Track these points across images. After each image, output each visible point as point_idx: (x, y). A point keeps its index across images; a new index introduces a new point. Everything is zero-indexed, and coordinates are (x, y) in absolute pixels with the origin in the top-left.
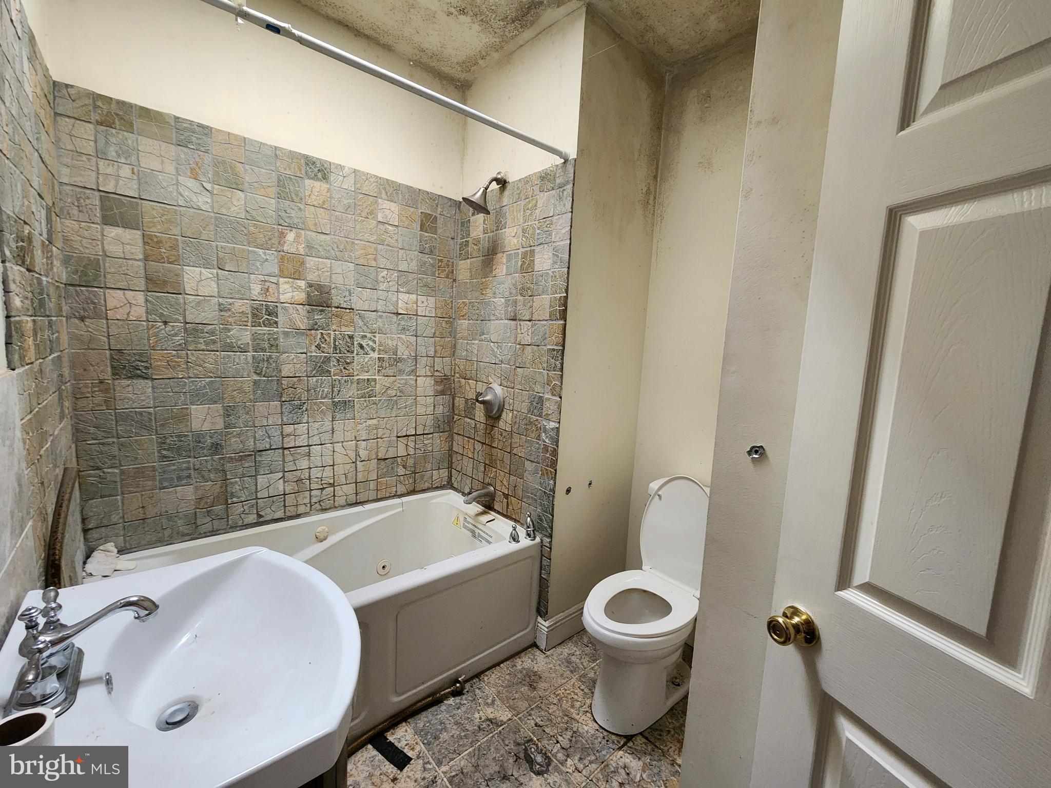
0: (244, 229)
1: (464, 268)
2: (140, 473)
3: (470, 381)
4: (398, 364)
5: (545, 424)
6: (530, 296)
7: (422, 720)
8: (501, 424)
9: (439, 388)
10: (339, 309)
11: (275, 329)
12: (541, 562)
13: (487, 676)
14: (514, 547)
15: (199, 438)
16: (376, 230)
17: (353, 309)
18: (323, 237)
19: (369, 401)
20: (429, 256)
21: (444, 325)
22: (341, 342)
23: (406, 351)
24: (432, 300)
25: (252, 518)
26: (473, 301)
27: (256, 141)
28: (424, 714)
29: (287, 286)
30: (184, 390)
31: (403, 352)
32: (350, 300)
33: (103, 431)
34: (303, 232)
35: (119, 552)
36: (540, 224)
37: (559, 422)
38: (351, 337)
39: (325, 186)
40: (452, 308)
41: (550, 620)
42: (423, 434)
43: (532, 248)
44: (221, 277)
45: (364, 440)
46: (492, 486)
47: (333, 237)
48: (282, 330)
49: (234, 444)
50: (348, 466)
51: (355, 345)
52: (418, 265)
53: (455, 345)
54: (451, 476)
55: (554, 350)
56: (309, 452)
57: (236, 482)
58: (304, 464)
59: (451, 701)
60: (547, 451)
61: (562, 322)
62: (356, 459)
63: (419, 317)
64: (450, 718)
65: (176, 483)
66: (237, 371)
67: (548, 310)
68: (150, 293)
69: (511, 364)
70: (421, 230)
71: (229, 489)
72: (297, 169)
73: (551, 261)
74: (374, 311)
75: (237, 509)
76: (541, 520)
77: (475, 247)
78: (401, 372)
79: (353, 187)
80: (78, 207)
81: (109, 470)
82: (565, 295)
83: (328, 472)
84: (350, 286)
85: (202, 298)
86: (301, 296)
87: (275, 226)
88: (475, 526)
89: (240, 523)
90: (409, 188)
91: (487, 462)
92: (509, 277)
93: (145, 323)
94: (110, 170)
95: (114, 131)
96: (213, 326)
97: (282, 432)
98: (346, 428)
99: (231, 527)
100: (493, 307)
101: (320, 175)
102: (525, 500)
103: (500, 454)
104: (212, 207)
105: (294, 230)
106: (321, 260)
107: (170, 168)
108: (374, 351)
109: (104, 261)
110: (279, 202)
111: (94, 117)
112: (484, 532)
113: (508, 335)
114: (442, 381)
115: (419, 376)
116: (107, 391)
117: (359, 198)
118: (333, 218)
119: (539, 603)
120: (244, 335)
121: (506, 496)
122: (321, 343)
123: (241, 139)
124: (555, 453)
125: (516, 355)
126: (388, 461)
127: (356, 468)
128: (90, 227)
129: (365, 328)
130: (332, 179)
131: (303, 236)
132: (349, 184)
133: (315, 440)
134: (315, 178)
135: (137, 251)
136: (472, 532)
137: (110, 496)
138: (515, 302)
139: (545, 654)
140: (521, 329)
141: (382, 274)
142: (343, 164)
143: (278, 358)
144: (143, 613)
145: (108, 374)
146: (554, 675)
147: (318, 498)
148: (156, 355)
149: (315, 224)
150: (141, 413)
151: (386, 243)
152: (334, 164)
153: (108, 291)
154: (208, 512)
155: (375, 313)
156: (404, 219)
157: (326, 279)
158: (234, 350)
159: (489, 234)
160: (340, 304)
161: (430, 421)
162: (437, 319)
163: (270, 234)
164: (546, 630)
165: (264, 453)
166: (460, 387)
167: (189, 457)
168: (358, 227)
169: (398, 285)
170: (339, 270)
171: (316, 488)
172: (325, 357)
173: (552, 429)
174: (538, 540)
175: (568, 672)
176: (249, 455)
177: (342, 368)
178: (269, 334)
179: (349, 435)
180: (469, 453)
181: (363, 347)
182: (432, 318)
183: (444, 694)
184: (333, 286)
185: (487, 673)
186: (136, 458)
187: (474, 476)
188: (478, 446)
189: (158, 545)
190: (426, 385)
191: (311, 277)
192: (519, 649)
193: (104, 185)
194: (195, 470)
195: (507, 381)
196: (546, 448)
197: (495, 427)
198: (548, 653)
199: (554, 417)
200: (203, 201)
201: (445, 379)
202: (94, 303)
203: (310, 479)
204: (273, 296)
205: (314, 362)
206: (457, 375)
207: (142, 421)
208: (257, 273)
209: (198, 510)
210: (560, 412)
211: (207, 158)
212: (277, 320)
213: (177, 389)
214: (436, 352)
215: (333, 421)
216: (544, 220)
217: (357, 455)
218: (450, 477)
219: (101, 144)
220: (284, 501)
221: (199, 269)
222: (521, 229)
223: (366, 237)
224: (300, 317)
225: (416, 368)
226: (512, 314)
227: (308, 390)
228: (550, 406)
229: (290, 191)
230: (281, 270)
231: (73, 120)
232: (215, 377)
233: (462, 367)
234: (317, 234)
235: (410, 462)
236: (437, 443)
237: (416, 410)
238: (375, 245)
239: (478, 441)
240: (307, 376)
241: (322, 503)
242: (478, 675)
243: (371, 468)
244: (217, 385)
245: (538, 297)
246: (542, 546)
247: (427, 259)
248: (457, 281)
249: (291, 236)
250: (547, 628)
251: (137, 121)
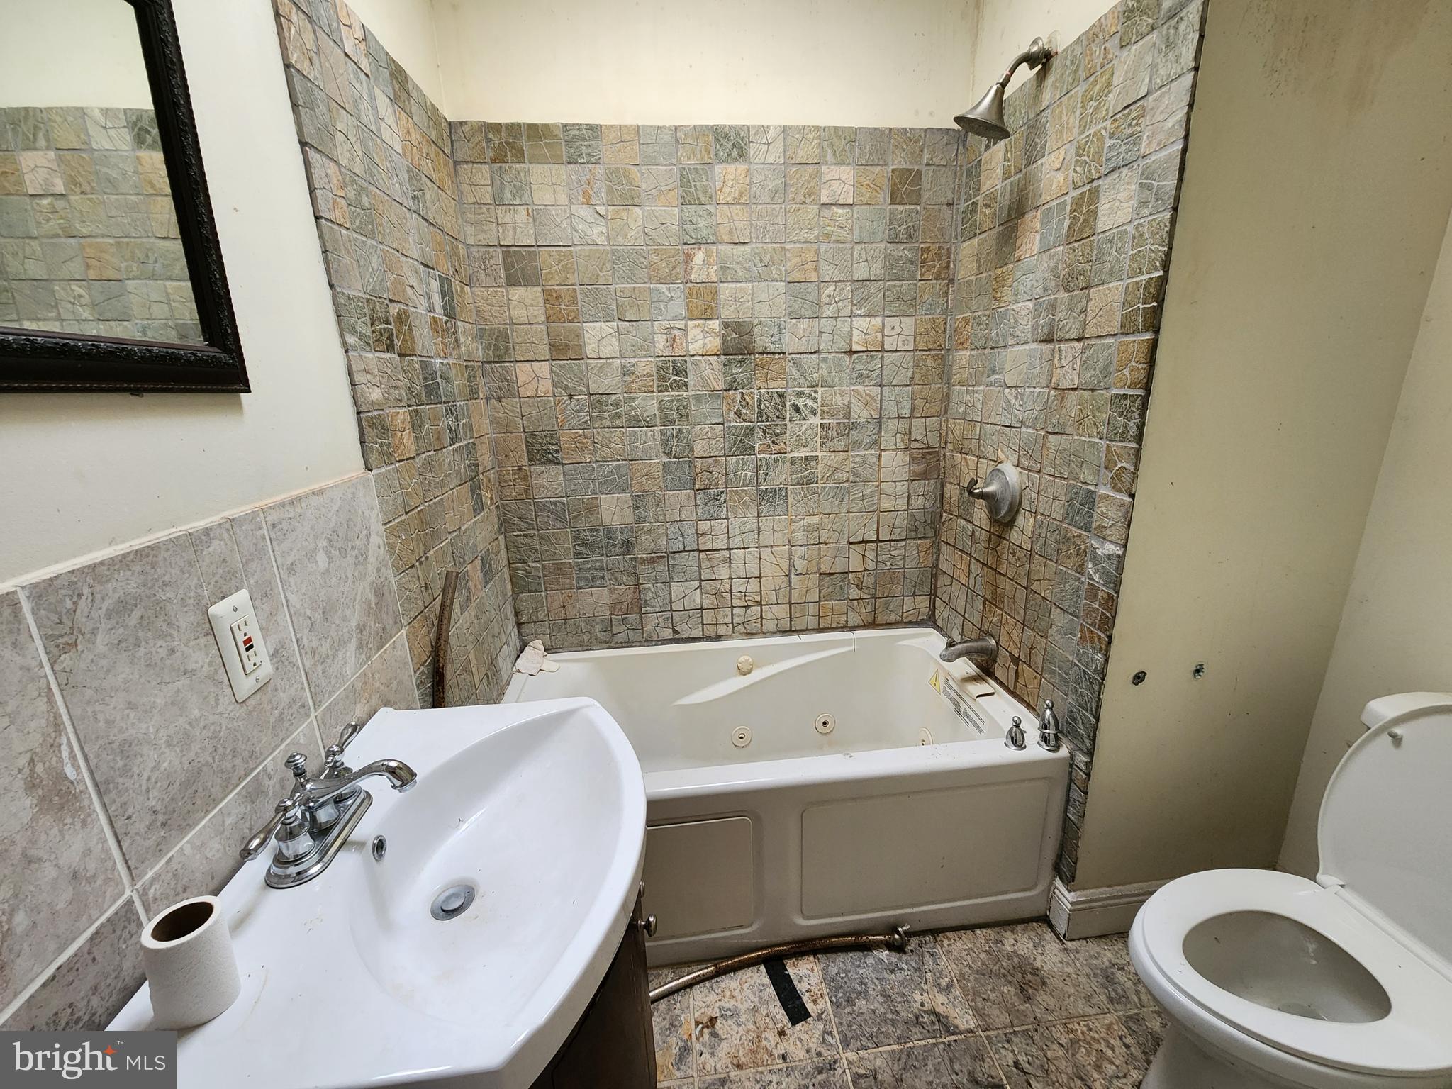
0: (644, 260)
1: (968, 254)
2: (558, 569)
3: (969, 457)
4: (851, 432)
5: (1096, 545)
6: (1082, 289)
7: (840, 964)
8: (1015, 536)
9: (918, 468)
10: (765, 356)
11: (685, 394)
12: (1069, 791)
13: (949, 939)
14: (1012, 755)
15: (610, 534)
16: (818, 220)
17: (784, 353)
18: (742, 248)
19: (808, 488)
20: (906, 245)
21: (929, 362)
22: (768, 405)
23: (865, 411)
24: (909, 321)
25: (667, 633)
26: (980, 313)
27: (651, 127)
28: (841, 956)
29: (698, 331)
30: (593, 477)
31: (860, 413)
32: (780, 340)
33: (527, 523)
34: (714, 248)
35: (546, 650)
36: (1116, 124)
37: (1125, 546)
38: (782, 396)
39: (741, 167)
40: (945, 332)
41: (1079, 893)
42: (890, 541)
43: (1095, 184)
44: (622, 331)
45: (801, 546)
46: (994, 638)
47: (754, 246)
48: (693, 393)
49: (645, 543)
50: (780, 580)
51: (788, 408)
52: (885, 266)
53: (948, 395)
54: (935, 608)
55: (1125, 397)
56: (729, 558)
57: (649, 589)
58: (723, 572)
59: (884, 954)
60: (1096, 596)
61: (1148, 336)
62: (790, 571)
63: (886, 354)
64: (877, 982)
65: (591, 583)
66: (645, 451)
67: (1118, 313)
68: (555, 362)
69: (1039, 426)
70: (893, 202)
71: (642, 595)
72: (703, 152)
73: (1133, 203)
74: (815, 353)
75: (652, 620)
76: (1074, 719)
77: (988, 211)
78: (856, 444)
79: (782, 158)
80: (485, 270)
81: (533, 565)
82: (1161, 273)
83: (753, 586)
84: (780, 318)
85: (605, 361)
86: (715, 343)
87: (679, 247)
88: (961, 698)
89: (655, 637)
90: (873, 132)
91: (989, 597)
92: (1045, 256)
93: (551, 399)
94: (507, 219)
95: (506, 166)
96: (617, 396)
97: (697, 530)
98: (775, 527)
99: (647, 641)
100: (1012, 321)
101: (735, 153)
102: (1047, 676)
103: (1009, 586)
104: (608, 238)
105: (703, 247)
106: (738, 285)
107: (563, 198)
108: (815, 414)
109: (511, 329)
110: (682, 210)
111: (489, 154)
112: (973, 711)
113: (1036, 371)
114: (923, 457)
115: (884, 450)
116: (525, 478)
117: (791, 172)
118: (754, 216)
119: (1059, 857)
120: (649, 404)
121: (1016, 661)
122: (741, 408)
123: (634, 129)
124: (1111, 603)
125: (1048, 410)
126: (835, 576)
127: (790, 583)
128: (496, 292)
129: (801, 380)
130: (752, 152)
131: (715, 254)
132: (775, 155)
133: (737, 542)
134: (729, 159)
135: (539, 313)
136: (955, 704)
137: (536, 591)
138: (1053, 306)
139: (1063, 943)
140: (1060, 359)
141: (827, 292)
142: (765, 124)
143: (689, 432)
144: (398, 783)
145: (524, 461)
146: (1072, 990)
147: (742, 618)
148: (564, 436)
149: (730, 232)
150: (555, 503)
151: (833, 238)
152: (754, 126)
153: (518, 364)
154: (623, 619)
155: (816, 355)
156: (863, 190)
157: (747, 313)
158: (640, 424)
159: (1012, 179)
160: (766, 348)
161: (901, 520)
162: (918, 353)
163: (673, 259)
164: (1069, 906)
165: (677, 555)
166: (954, 466)
167: (602, 555)
168: (790, 223)
169: (853, 304)
170: (764, 297)
171: (739, 605)
172: (747, 427)
173: (1109, 557)
174: (1064, 752)
175: (1103, 997)
176: (661, 557)
177: (770, 442)
178: (678, 401)
179: (780, 538)
180: (962, 576)
181: (799, 409)
182: (908, 354)
183: (874, 941)
184: (756, 321)
185: (950, 934)
186: (555, 553)
187: (967, 616)
188: (976, 568)
189: (580, 648)
190: (895, 463)
191: (726, 313)
192: (1016, 916)
193: (504, 239)
194: (608, 570)
195: (1029, 459)
196: (1093, 592)
197: (1004, 539)
198: (1069, 945)
199: (1115, 534)
200: (598, 232)
201: (930, 453)
202: (507, 381)
203: (731, 593)
204: (680, 347)
205: (733, 435)
206: (950, 446)
207: (558, 513)
208: (661, 318)
209: (613, 616)
210: (1129, 526)
211: (599, 171)
212: (686, 380)
213: (586, 476)
214: (913, 408)
215: (758, 516)
216: (1126, 111)
217: (792, 565)
218: (933, 609)
219: (497, 187)
220: (702, 617)
221: (599, 324)
222: (1073, 150)
223: (804, 235)
224: (711, 373)
225: (880, 437)
226: (1046, 330)
227: (727, 475)
228: (1108, 513)
229: (696, 190)
230: (689, 310)
231: (470, 165)
232: (622, 460)
233: (957, 433)
234: (732, 246)
235: (868, 581)
236: (912, 555)
237: (878, 503)
238: (815, 246)
239: (977, 560)
240: (725, 455)
241: (746, 626)
242: (935, 932)
243: (811, 585)
244: (624, 470)
245: (1101, 288)
246: (1071, 766)
247: (903, 252)
248: (956, 282)
249: (699, 258)
250: (1072, 904)
251: (526, 145)
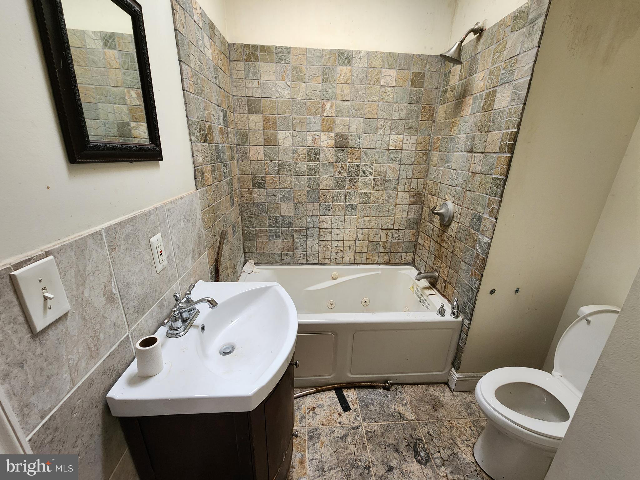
0: (305, 106)
1: (442, 111)
2: (262, 232)
3: (434, 197)
4: (386, 183)
5: (480, 238)
6: (485, 132)
7: (364, 392)
8: (449, 231)
9: (413, 200)
10: (353, 149)
11: (318, 163)
12: (460, 334)
13: (407, 387)
14: (439, 318)
15: (283, 219)
16: (379, 92)
17: (361, 148)
18: (346, 103)
19: (366, 205)
20: (415, 105)
21: (421, 155)
22: (352, 170)
23: (393, 175)
24: (414, 138)
25: (304, 261)
26: (444, 137)
27: (312, 49)
28: (365, 390)
29: (326, 137)
30: (278, 195)
31: (390, 175)
32: (359, 142)
33: (250, 212)
34: (334, 102)
35: (255, 264)
36: (506, 65)
37: (492, 239)
38: (358, 166)
39: (349, 68)
40: (429, 143)
41: (461, 374)
42: (398, 229)
43: (495, 88)
44: (294, 135)
45: (361, 229)
46: (437, 272)
47: (351, 102)
48: (322, 163)
49: (297, 224)
50: (351, 242)
51: (360, 171)
52: (406, 114)
53: (428, 170)
54: (415, 258)
55: (498, 179)
56: (332, 232)
57: (298, 242)
58: (329, 237)
59: (381, 391)
60: (478, 258)
61: (509, 155)
62: (356, 239)
63: (403, 151)
64: (378, 400)
65: (275, 238)
66: (300, 186)
67: (499, 144)
68: (266, 146)
69: (463, 187)
70: (412, 86)
71: (295, 245)
72: (333, 61)
73: (509, 99)
74: (373, 149)
75: (298, 255)
76: (465, 306)
77: (452, 93)
78: (388, 188)
79: (366, 65)
80: (239, 106)
81: (252, 229)
82: (516, 130)
83: (340, 244)
84: (360, 133)
85: (286, 147)
86: (332, 142)
87: (320, 101)
88: (422, 295)
89: (299, 262)
90: (406, 56)
91: (437, 255)
92: (473, 116)
93: (263, 162)
94: (250, 85)
95: (251, 63)
96: (290, 162)
97: (319, 219)
98: (351, 220)
99: (295, 263)
100: (457, 142)
101: (346, 62)
102: (457, 289)
103: (446, 252)
104: (291, 96)
105: (330, 101)
106: (344, 118)
107: (273, 78)
108: (371, 175)
109: (249, 132)
110: (323, 85)
111: (244, 57)
112: (426, 301)
113: (465, 164)
114: (415, 195)
115: (399, 191)
116: (250, 194)
117: (370, 71)
118: (352, 89)
119: (454, 360)
120: (303, 166)
121: (445, 282)
122: (341, 170)
123: (304, 50)
124: (484, 261)
125: (467, 181)
126: (374, 242)
127: (356, 244)
128: (244, 116)
129: (367, 160)
130: (353, 62)
131: (335, 105)
132: (363, 64)
133: (335, 225)
134: (344, 64)
135: (261, 125)
136: (419, 298)
137: (252, 240)
138: (474, 137)
139: (453, 393)
140: (474, 160)
141: (381, 123)
142: (360, 50)
143: (319, 179)
144: (212, 306)
145: (251, 187)
146: (454, 409)
147: (335, 257)
148: (268, 177)
149: (342, 96)
150: (262, 205)
151: (385, 100)
152: (355, 51)
153: (250, 146)
154: (286, 254)
155: (374, 150)
156: (399, 80)
157: (346, 130)
158: (299, 174)
159: (463, 81)
160: (353, 145)
161: (404, 221)
162: (417, 151)
163: (317, 106)
164: (456, 379)
165: (310, 229)
166: (428, 200)
167: (280, 227)
168: (367, 93)
169: (391, 129)
170: (354, 124)
171: (334, 251)
172: (343, 178)
173: (485, 243)
174: (460, 319)
175: (465, 413)
176: (304, 230)
177: (352, 185)
178: (315, 165)
179: (353, 225)
180: (427, 246)
181: (365, 172)
182: (413, 151)
183: (378, 386)
184: (350, 134)
185: (408, 386)
186: (261, 225)
187: (427, 262)
188: (433, 243)
189: (269, 264)
190: (403, 197)
191: (338, 130)
192: (435, 381)
193: (248, 94)
194: (282, 233)
195: (459, 202)
196: (478, 256)
197: (445, 232)
198: (455, 393)
199: (488, 234)
200: (287, 93)
201: (418, 194)
202: (246, 153)
203: (331, 246)
204: (317, 143)
205: (337, 181)
206: (427, 192)
207: (262, 208)
208: (310, 131)
209: (282, 252)
210: (494, 231)
211: (289, 67)
212: (319, 157)
213: (275, 194)
214: (413, 175)
215: (345, 216)
216: (510, 60)
217: (357, 237)
218: (414, 259)
219: (247, 71)
220: (319, 255)
221: (285, 131)
222: (488, 73)
223: (373, 98)
224: (329, 155)
225: (398, 186)
226: (470, 147)
227: (333, 198)
228: (486, 225)
229: (329, 77)
230: (322, 128)
231: (236, 62)
232: (291, 189)
233: (430, 186)
234: (342, 102)
235: (388, 245)
236: (407, 236)
237: (395, 214)
238: (377, 103)
239: (434, 240)
240: (333, 190)
241: (336, 260)
242: (402, 384)
243: (364, 245)
244: (291, 193)
245: (493, 132)
246: (462, 324)
247: (415, 108)
248: (436, 122)
249: (328, 106)
250: (457, 378)
251: (260, 54)
